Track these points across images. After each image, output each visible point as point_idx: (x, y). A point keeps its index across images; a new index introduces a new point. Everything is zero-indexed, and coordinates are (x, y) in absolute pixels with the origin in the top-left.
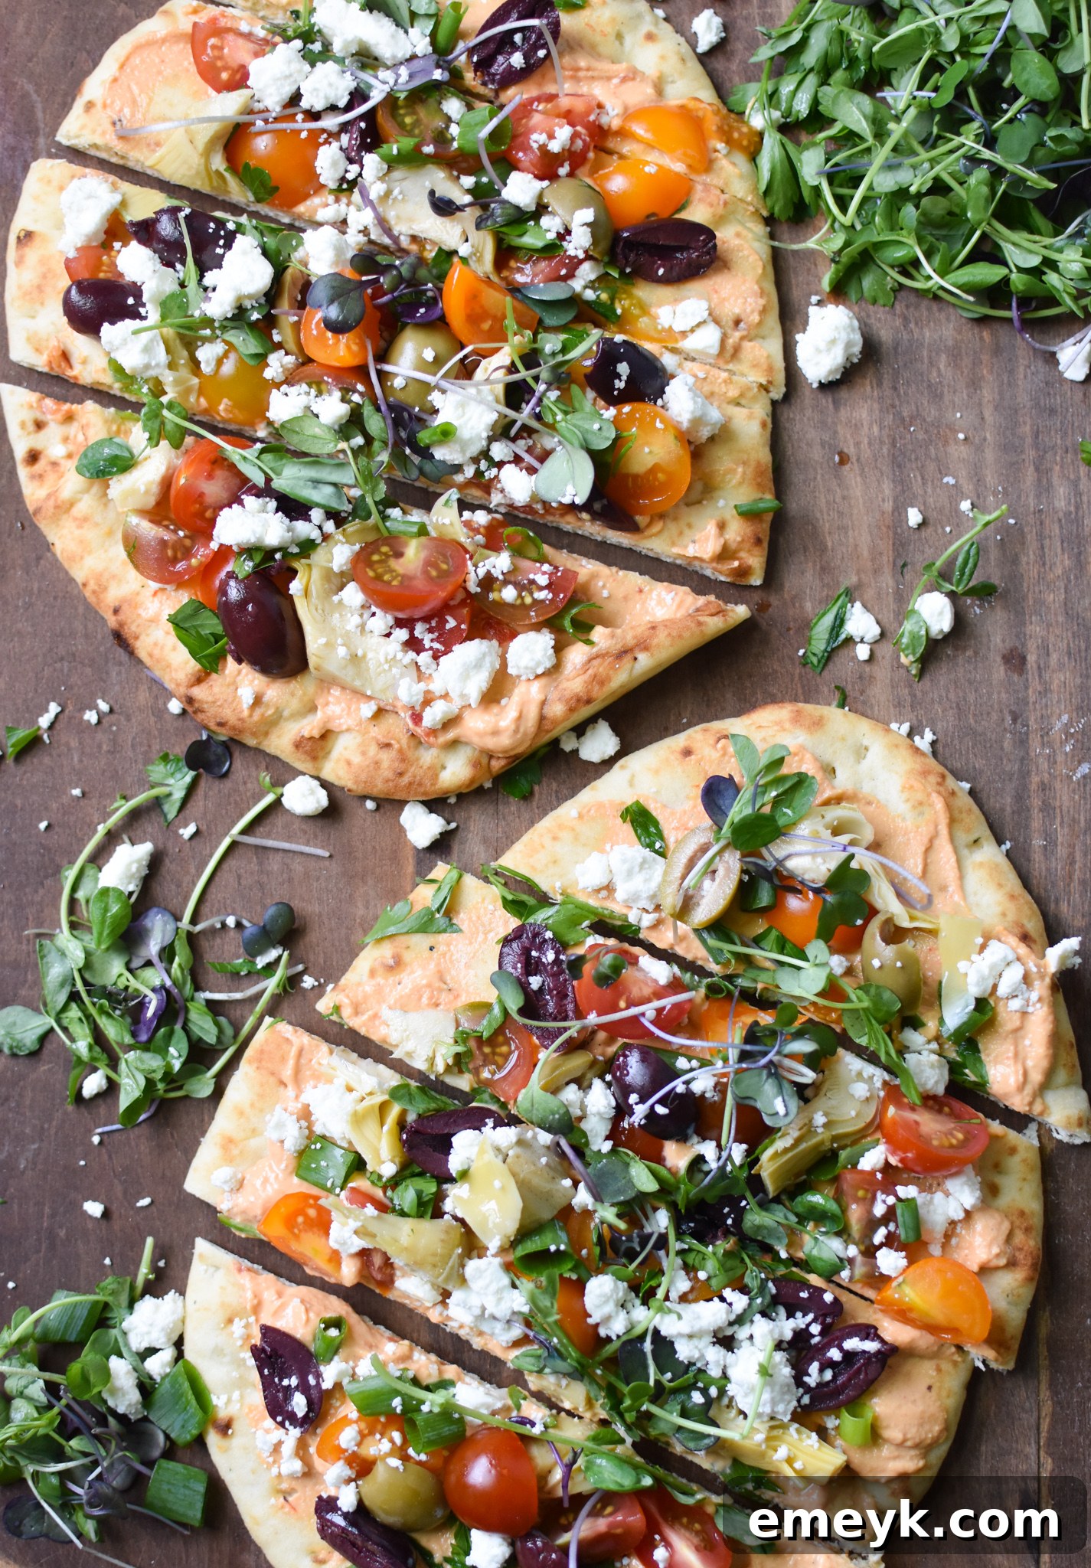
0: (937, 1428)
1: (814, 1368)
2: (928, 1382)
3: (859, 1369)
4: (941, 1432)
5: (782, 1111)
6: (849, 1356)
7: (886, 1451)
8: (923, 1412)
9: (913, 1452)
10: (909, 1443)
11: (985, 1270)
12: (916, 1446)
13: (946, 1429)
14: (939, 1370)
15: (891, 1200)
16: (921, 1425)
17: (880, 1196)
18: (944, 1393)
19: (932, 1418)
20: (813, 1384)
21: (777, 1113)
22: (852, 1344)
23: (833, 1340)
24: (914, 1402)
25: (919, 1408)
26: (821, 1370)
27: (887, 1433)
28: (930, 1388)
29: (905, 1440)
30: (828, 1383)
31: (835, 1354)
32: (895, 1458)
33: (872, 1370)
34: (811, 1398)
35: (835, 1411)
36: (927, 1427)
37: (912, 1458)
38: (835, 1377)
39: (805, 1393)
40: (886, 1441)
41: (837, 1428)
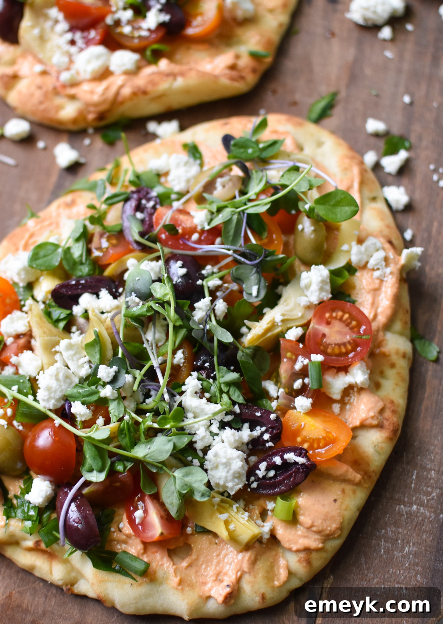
0: (334, 526)
1: (263, 466)
2: (335, 497)
3: (291, 474)
4: (337, 529)
5: (254, 293)
6: (286, 464)
7: (300, 530)
8: (327, 513)
9: (317, 537)
10: (314, 529)
11: (363, 426)
12: (319, 532)
13: (341, 528)
14: (343, 491)
15: (306, 361)
16: (325, 520)
17: (300, 358)
18: (344, 507)
19: (333, 518)
20: (261, 476)
21: (251, 294)
22: (290, 457)
23: (278, 452)
24: (323, 505)
25: (326, 509)
26: (268, 469)
27: (302, 518)
28: (335, 501)
29: (312, 526)
30: (271, 478)
31: (277, 460)
32: (305, 537)
33: (299, 476)
34: (258, 485)
35: (273, 497)
36: (328, 523)
37: (315, 540)
38: (275, 476)
39: (255, 481)
40: (301, 524)
41: (273, 511)
